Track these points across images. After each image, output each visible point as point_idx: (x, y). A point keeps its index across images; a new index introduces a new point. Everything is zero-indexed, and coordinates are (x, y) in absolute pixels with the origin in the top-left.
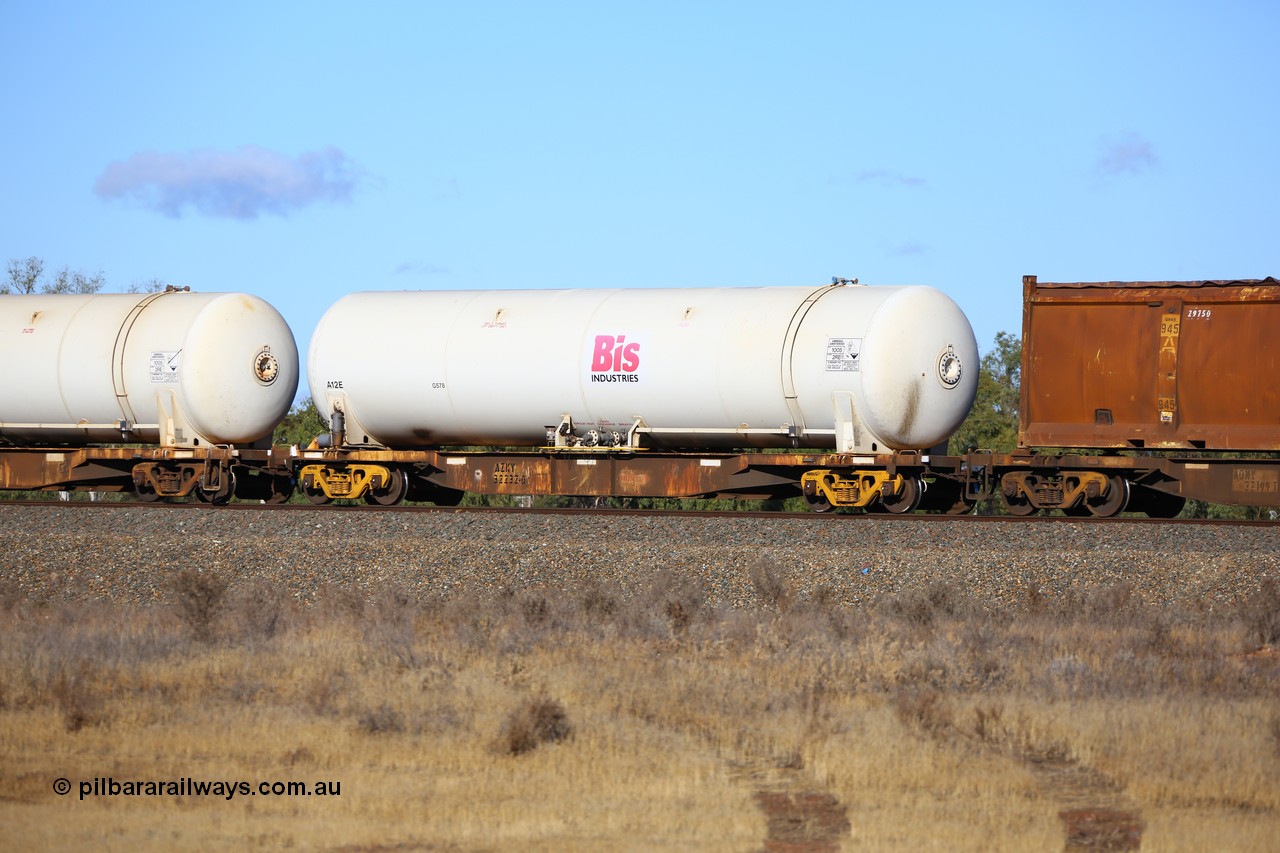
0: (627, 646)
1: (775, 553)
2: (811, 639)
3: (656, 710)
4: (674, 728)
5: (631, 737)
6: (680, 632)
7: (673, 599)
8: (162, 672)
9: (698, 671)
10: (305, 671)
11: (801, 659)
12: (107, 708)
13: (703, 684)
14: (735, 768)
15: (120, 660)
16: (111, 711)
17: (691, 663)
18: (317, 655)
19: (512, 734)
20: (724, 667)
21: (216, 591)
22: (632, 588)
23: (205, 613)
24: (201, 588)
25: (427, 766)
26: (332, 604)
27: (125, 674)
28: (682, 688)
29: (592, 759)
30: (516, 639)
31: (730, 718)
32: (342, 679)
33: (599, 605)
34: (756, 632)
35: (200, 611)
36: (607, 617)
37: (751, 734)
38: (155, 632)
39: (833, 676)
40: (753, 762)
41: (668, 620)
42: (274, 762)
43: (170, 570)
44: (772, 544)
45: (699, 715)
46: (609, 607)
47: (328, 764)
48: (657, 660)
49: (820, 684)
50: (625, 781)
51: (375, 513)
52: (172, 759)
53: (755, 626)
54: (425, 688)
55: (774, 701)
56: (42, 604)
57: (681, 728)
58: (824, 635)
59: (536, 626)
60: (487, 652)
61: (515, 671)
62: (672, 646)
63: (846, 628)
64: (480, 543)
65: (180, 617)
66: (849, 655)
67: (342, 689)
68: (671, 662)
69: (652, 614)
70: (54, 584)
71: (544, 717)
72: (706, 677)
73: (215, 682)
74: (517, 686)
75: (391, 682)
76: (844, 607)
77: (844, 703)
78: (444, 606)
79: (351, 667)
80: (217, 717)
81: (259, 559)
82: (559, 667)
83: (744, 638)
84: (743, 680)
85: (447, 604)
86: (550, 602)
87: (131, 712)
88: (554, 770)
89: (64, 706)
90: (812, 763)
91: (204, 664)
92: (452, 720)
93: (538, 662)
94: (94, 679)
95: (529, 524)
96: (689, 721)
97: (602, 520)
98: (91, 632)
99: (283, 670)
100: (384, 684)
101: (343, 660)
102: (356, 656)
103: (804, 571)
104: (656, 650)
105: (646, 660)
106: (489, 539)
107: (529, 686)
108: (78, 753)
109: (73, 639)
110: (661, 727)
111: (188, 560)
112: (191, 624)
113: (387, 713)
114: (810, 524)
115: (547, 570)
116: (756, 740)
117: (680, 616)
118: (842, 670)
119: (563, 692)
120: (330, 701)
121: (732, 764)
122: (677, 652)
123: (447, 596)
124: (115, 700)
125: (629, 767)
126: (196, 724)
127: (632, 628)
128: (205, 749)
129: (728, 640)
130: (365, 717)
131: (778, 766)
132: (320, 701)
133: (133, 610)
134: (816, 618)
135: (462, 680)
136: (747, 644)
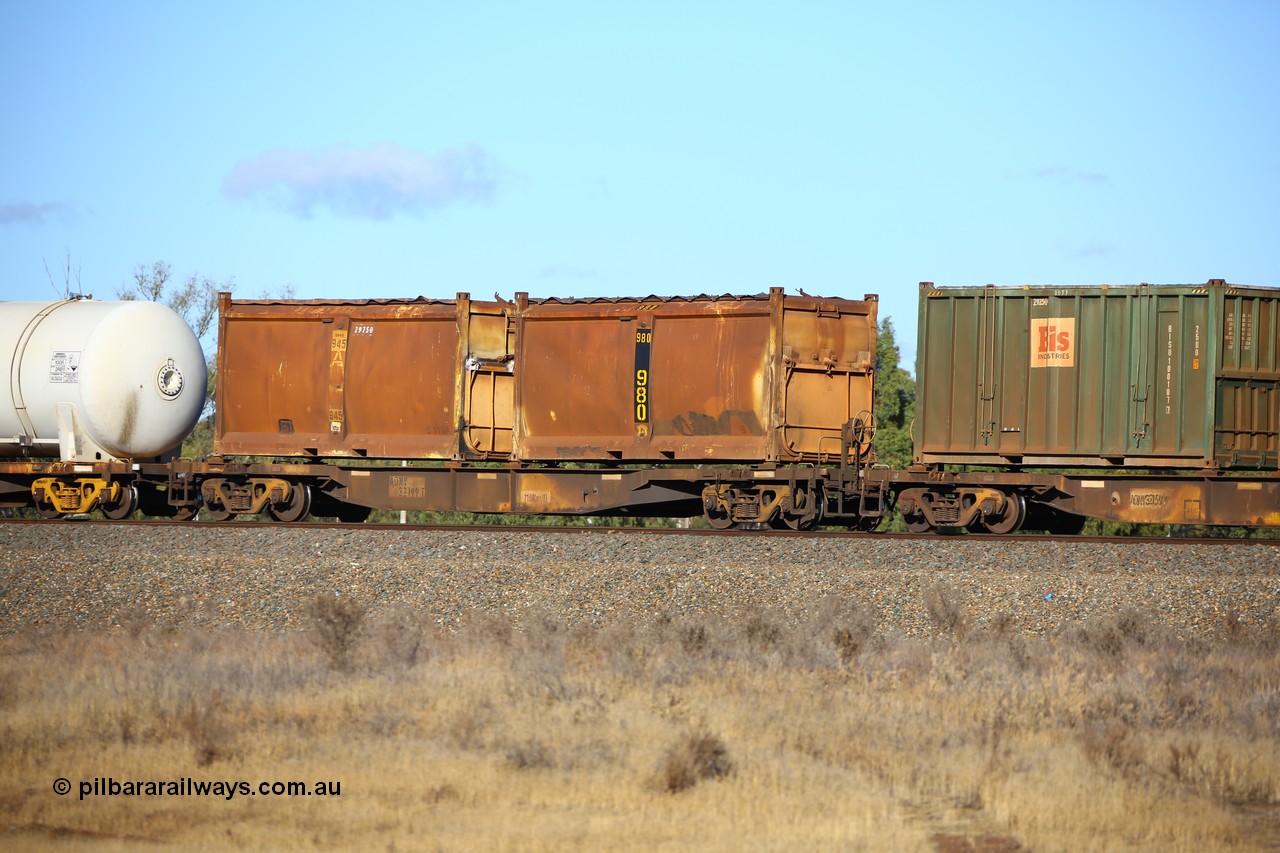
0: (792, 677)
1: (951, 578)
2: (990, 670)
3: (824, 746)
4: (844, 764)
5: (796, 774)
6: (849, 662)
7: (841, 626)
8: (297, 703)
9: (868, 704)
10: (449, 703)
11: (980, 691)
12: (240, 741)
13: (873, 718)
14: (910, 809)
15: (254, 690)
16: (244, 744)
17: (861, 695)
18: (461, 686)
19: (670, 771)
20: (896, 699)
21: (354, 617)
22: (797, 615)
23: (343, 641)
24: (338, 613)
25: (579, 805)
26: (478, 631)
27: (258, 705)
28: (852, 722)
29: (756, 797)
30: (673, 669)
31: (904, 754)
32: (488, 711)
33: (764, 633)
34: (931, 662)
35: (338, 638)
36: (771, 645)
37: (926, 772)
38: (291, 660)
39: (1015, 710)
40: (928, 802)
41: (836, 649)
42: (417, 799)
43: (305, 594)
44: (947, 567)
45: (870, 751)
46: (773, 636)
47: (474, 801)
48: (824, 692)
49: (1000, 718)
50: (791, 822)
51: (522, 534)
53: (930, 656)
54: (576, 721)
55: (950, 736)
56: (170, 630)
57: (850, 765)
58: (1005, 666)
59: (694, 655)
60: (642, 682)
61: (672, 704)
62: (840, 677)
63: (1028, 658)
64: (635, 567)
65: (316, 644)
66: (1032, 687)
67: (489, 721)
68: (839, 694)
69: (819, 643)
70: (183, 609)
71: (704, 752)
72: (877, 710)
73: (353, 714)
74: (674, 719)
75: (541, 715)
76: (1026, 635)
77: (1027, 739)
78: (596, 633)
79: (498, 698)
80: (356, 751)
81: (399, 583)
82: (719, 699)
83: (918, 668)
84: (917, 714)
85: (600, 631)
86: (709, 629)
87: (265, 746)
88: (715, 810)
89: (194, 738)
90: (992, 803)
91: (341, 695)
92: (606, 755)
93: (697, 693)
94: (226, 711)
95: (687, 545)
96: (860, 757)
97: (765, 541)
98: (222, 660)
99: (425, 701)
100: (533, 716)
101: (489, 691)
102: (503, 687)
103: (983, 597)
104: (823, 682)
105: (812, 692)
106: (644, 562)
107: (687, 720)
109: (204, 668)
110: (829, 764)
111: (325, 584)
112: (328, 652)
113: (536, 747)
114: (989, 546)
115: (706, 595)
116: (932, 778)
117: (849, 645)
118: (1024, 704)
119: (724, 726)
120: (476, 735)
121: (906, 804)
122: (846, 683)
123: (599, 622)
124: (248, 733)
125: (796, 807)
126: (334, 759)
127: (797, 657)
129: (901, 670)
130: (513, 752)
131: (956, 807)
132: (465, 734)
133: (267, 637)
134: (996, 648)
135: (616, 712)
136: (921, 675)
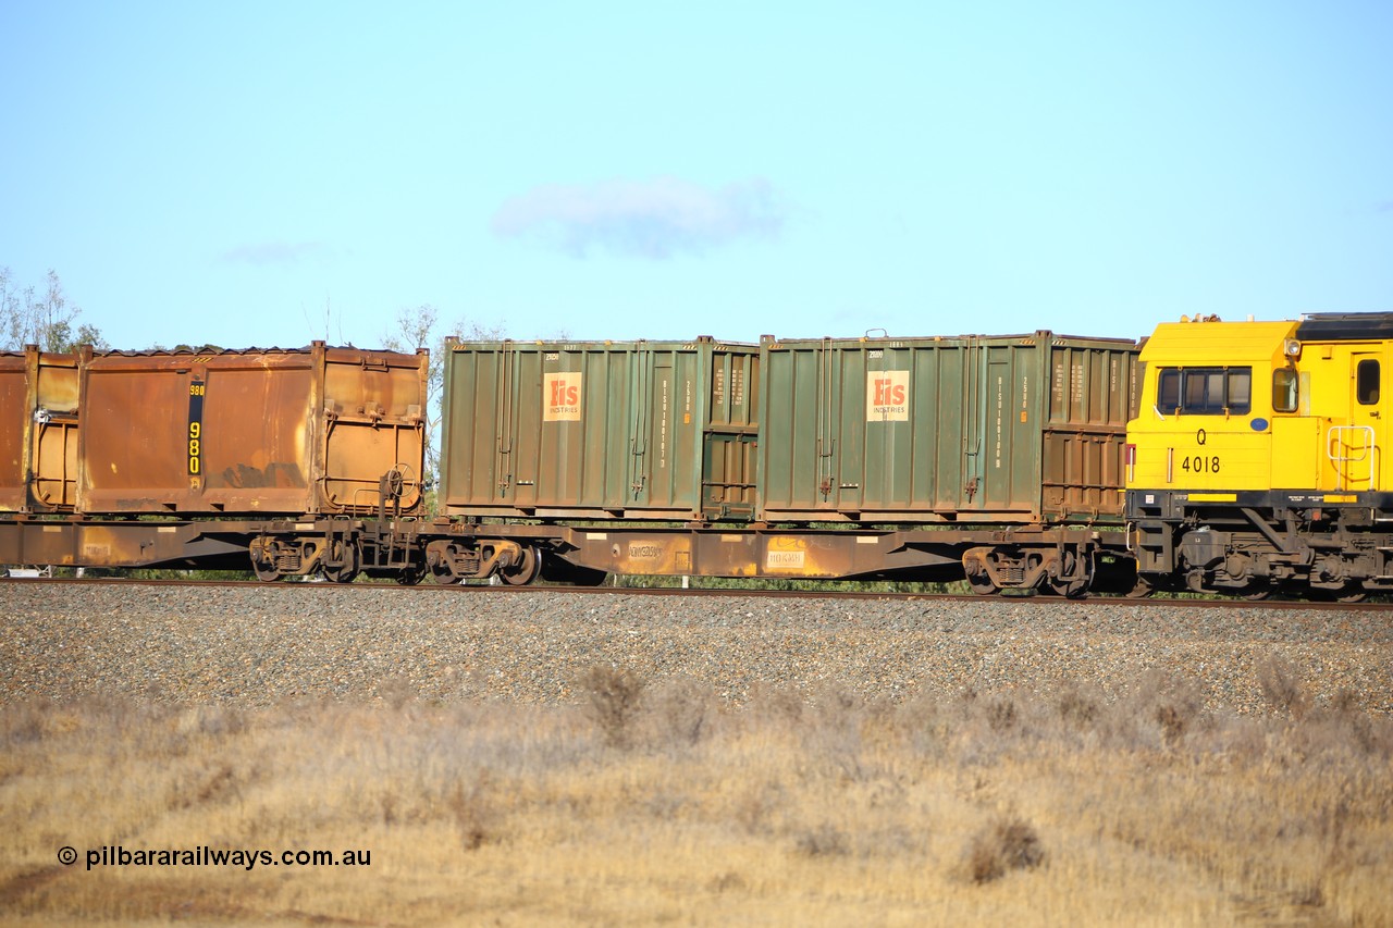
0: (1110, 758)
1: (1287, 651)
2: (1332, 752)
3: (1147, 834)
4: (1168, 855)
5: (1115, 865)
6: (1173, 741)
7: (1164, 702)
8: (570, 782)
9: (1195, 789)
10: (734, 784)
11: (1320, 776)
12: (510, 823)
13: (1201, 804)
14: (1242, 904)
15: (524, 769)
16: (514, 827)
17: (1187, 779)
18: (748, 765)
19: (976, 859)
20: (1226, 783)
21: (632, 689)
22: (1116, 690)
23: (620, 715)
24: (616, 685)
25: (876, 896)
26: (765, 705)
27: (529, 786)
28: (1177, 808)
29: (1071, 890)
30: (980, 749)
31: (1235, 844)
32: (777, 793)
33: (1080, 711)
34: (1265, 744)
35: (614, 712)
36: (1087, 723)
37: (1260, 864)
38: (564, 735)
39: (1359, 797)
40: (1262, 898)
41: (1160, 728)
42: (700, 888)
43: (580, 664)
44: (1283, 639)
45: (1198, 841)
46: (1089, 713)
47: (762, 891)
48: (1146, 775)
49: (1343, 805)
50: (1109, 918)
51: (814, 600)
52: (583, 883)
53: (1264, 736)
54: (873, 804)
55: (1287, 824)
56: (435, 703)
57: (1175, 856)
58: (1348, 748)
59: (1002, 734)
60: (945, 763)
61: (978, 786)
62: (1164, 759)
63: (1374, 739)
64: (938, 635)
65: (591, 719)
66: (1378, 772)
67: (778, 804)
68: (1163, 777)
69: (1140, 721)
70: (448, 680)
71: (1014, 840)
72: (1205, 797)
73: (631, 795)
74: (980, 803)
75: (835, 797)
76: (1371, 714)
77: (1373, 829)
78: (895, 709)
79: (787, 780)
80: (634, 835)
81: (681, 653)
82: (1030, 782)
83: (1250, 750)
84: (1250, 800)
85: (899, 707)
86: (1019, 705)
87: (536, 829)
88: (1026, 903)
89: (461, 820)
90: (1334, 900)
91: (618, 775)
92: (907, 843)
93: (1006, 775)
94: (495, 790)
95: (994, 613)
96: (1185, 848)
97: (1080, 609)
98: (491, 735)
99: (709, 781)
100: (826, 799)
101: (778, 770)
102: (793, 767)
103: (1322, 672)
104: (1145, 764)
105: (1133, 775)
106: (947, 632)
107: (994, 804)
108: (477, 875)
109: (471, 743)
110: (1152, 854)
111: (600, 654)
112: (604, 727)
113: (830, 833)
114: (1329, 616)
115: (1016, 668)
116: (1267, 872)
117: (1173, 723)
118: (1370, 790)
119: (1035, 811)
120: (764, 819)
121: (1237, 899)
122: (1170, 765)
123: (898, 697)
124: (518, 815)
125: (1115, 901)
126: (610, 843)
127: (1116, 738)
128: (620, 873)
129: (1231, 753)
130: (805, 838)
131: (1293, 903)
132: (752, 818)
133: (538, 711)
134: (1338, 728)
135: (916, 795)
136: (1254, 757)
